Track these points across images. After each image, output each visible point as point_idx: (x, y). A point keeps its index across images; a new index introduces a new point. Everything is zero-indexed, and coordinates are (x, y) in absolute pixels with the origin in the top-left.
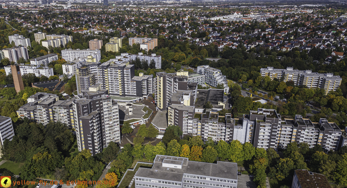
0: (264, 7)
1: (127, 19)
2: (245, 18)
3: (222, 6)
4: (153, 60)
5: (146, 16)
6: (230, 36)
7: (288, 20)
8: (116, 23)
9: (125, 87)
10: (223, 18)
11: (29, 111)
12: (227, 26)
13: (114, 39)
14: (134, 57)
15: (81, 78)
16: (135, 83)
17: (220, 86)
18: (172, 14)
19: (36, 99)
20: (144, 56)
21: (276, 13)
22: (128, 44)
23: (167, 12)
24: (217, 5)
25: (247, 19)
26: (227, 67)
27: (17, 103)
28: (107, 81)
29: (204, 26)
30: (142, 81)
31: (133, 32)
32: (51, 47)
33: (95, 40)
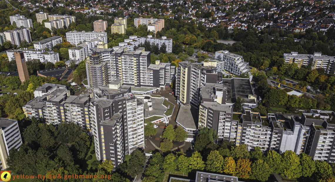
6: (236, 16)
13: (118, 19)
14: (142, 40)
32: (55, 27)
33: (100, 21)
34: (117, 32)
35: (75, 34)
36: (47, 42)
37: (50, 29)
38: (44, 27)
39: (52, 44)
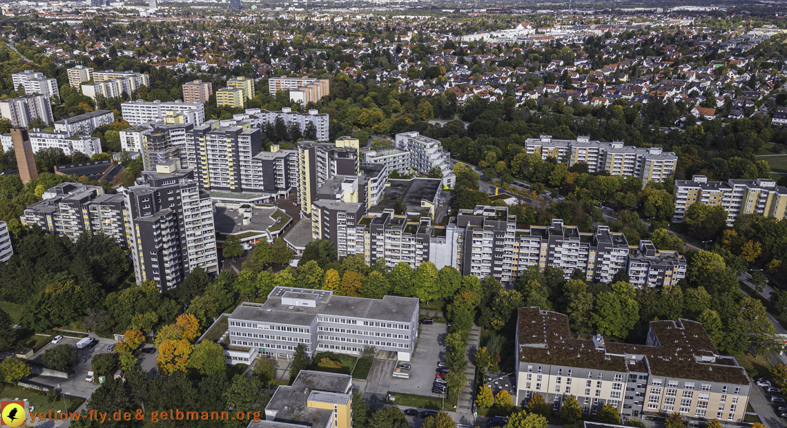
0: (589, 12)
1: (278, 38)
2: (537, 36)
3: (497, 10)
4: (311, 122)
5: (320, 33)
6: (492, 75)
7: (631, 42)
8: (252, 48)
9: (242, 173)
10: (491, 36)
11: (45, 215)
12: (493, 53)
13: (236, 80)
14: (271, 117)
15: (150, 154)
16: (261, 164)
17: (436, 173)
18: (381, 27)
19: (58, 193)
20: (292, 115)
21: (609, 27)
22: (266, 91)
23: (369, 23)
24: (486, 7)
25: (541, 38)
26: (462, 136)
27: (21, 201)
28: (204, 161)
29: (443, 53)
30: (274, 160)
31: (284, 67)
32: (102, 96)
33: (196, 82)
34: (227, 104)
35: (139, 106)
36: (81, 121)
37: (93, 99)
38: (81, 95)
39: (91, 125)
